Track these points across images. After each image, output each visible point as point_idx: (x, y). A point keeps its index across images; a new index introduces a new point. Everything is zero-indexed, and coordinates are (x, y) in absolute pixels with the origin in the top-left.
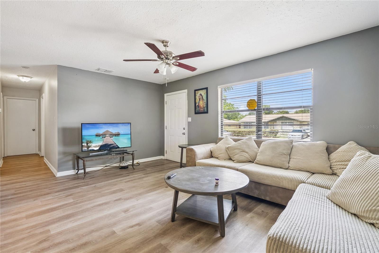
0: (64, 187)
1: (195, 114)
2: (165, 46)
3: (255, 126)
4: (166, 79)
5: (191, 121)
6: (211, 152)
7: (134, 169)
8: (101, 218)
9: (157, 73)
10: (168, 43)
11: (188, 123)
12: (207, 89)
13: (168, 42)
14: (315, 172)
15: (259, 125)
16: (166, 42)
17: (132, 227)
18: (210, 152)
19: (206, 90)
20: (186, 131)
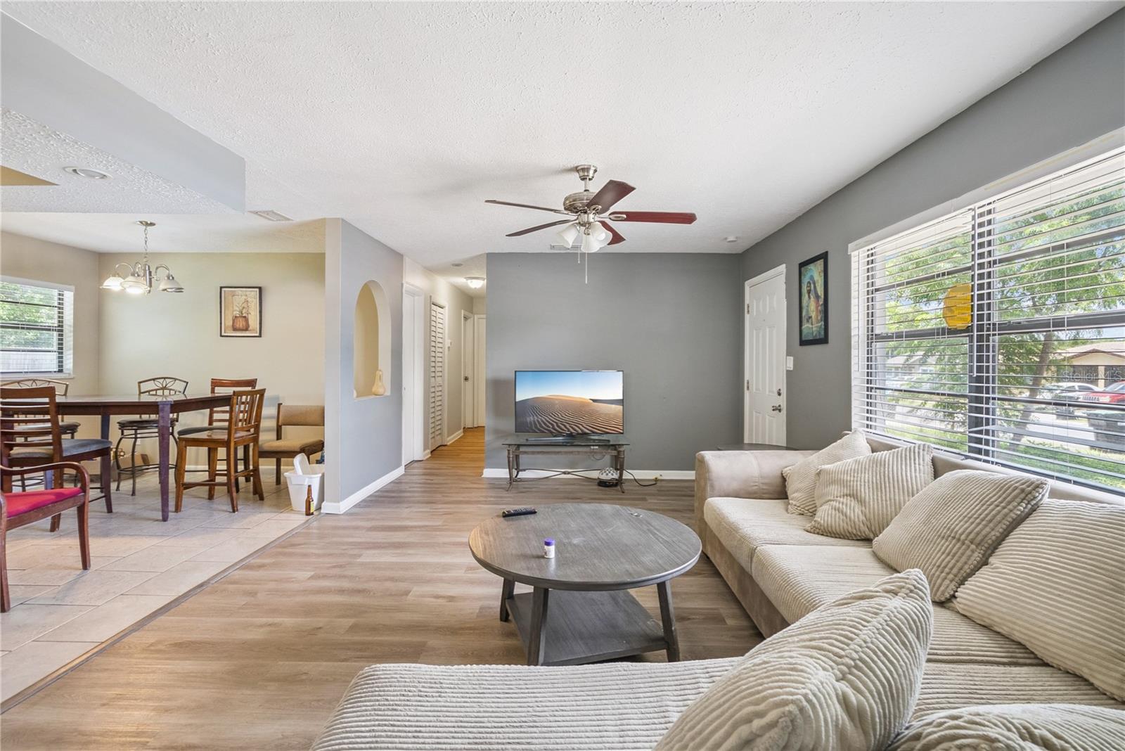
0: (464, 497)
1: (801, 345)
2: (583, 179)
3: (967, 401)
4: (726, 239)
5: (792, 369)
6: (784, 479)
7: (623, 492)
8: (425, 565)
9: (620, 241)
10: (588, 172)
11: (787, 374)
12: (824, 257)
13: (588, 169)
14: (1049, 660)
15: (979, 400)
16: (583, 170)
17: (437, 597)
18: (779, 480)
19: (823, 263)
20: (782, 401)
